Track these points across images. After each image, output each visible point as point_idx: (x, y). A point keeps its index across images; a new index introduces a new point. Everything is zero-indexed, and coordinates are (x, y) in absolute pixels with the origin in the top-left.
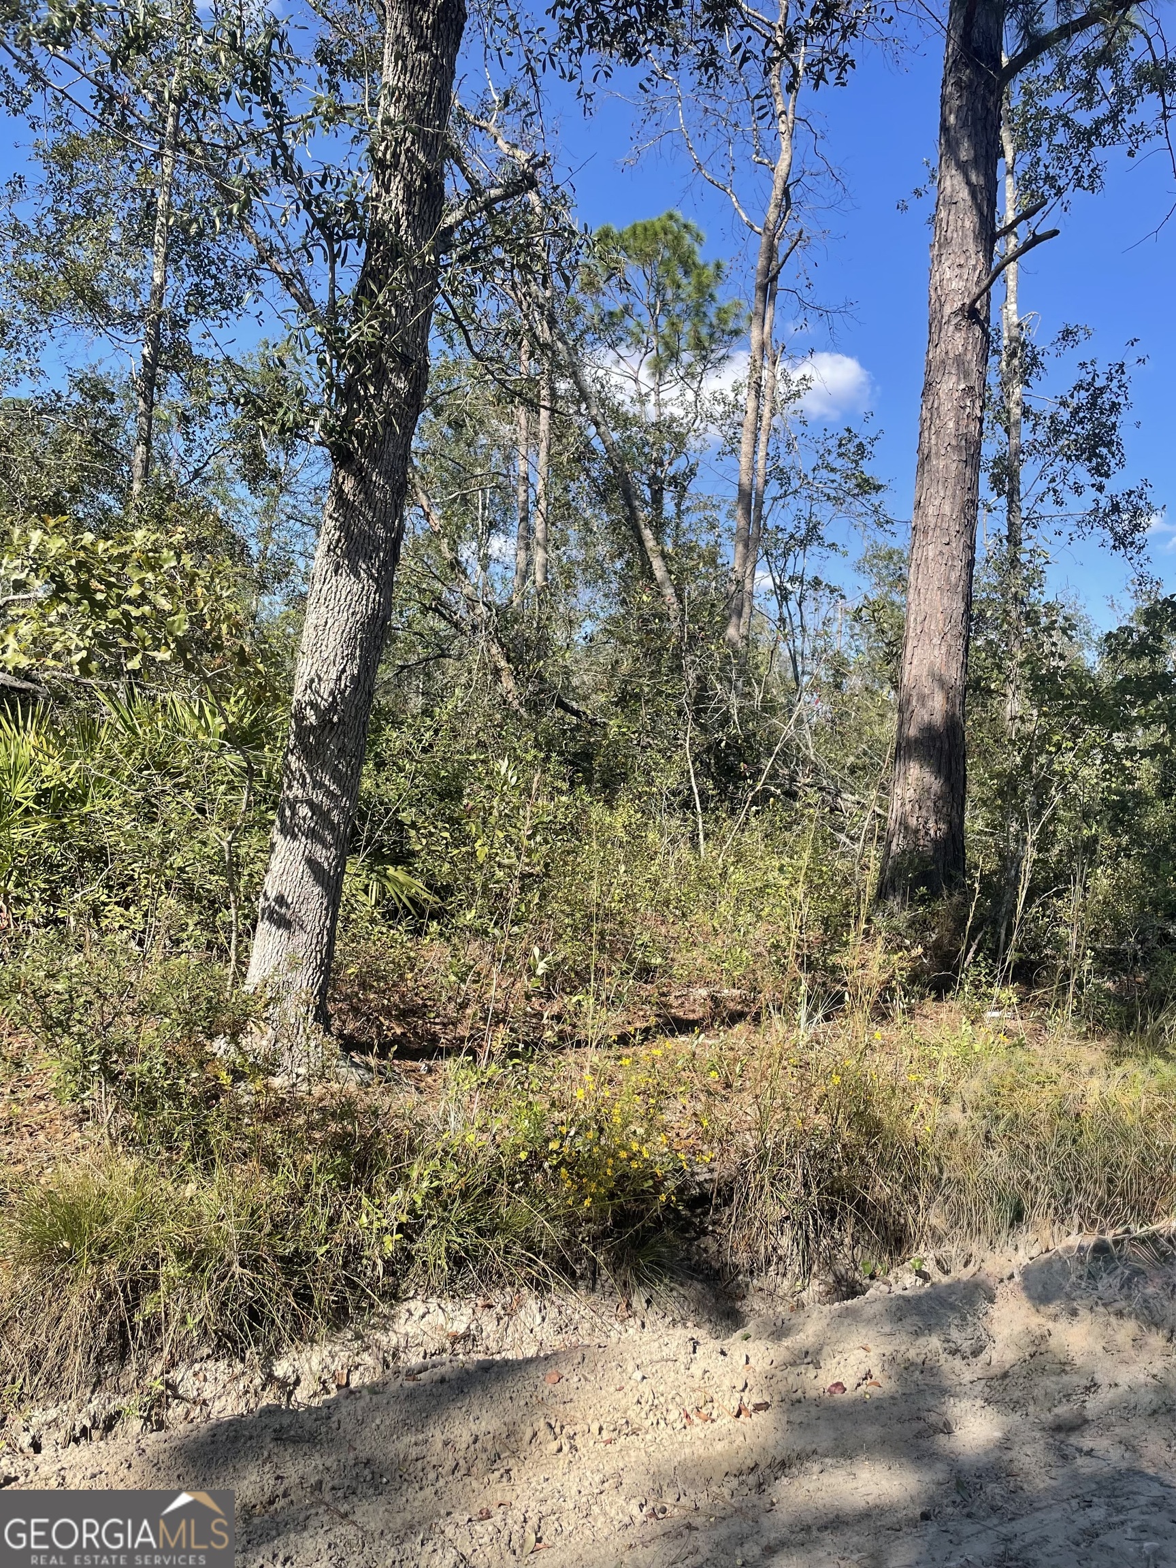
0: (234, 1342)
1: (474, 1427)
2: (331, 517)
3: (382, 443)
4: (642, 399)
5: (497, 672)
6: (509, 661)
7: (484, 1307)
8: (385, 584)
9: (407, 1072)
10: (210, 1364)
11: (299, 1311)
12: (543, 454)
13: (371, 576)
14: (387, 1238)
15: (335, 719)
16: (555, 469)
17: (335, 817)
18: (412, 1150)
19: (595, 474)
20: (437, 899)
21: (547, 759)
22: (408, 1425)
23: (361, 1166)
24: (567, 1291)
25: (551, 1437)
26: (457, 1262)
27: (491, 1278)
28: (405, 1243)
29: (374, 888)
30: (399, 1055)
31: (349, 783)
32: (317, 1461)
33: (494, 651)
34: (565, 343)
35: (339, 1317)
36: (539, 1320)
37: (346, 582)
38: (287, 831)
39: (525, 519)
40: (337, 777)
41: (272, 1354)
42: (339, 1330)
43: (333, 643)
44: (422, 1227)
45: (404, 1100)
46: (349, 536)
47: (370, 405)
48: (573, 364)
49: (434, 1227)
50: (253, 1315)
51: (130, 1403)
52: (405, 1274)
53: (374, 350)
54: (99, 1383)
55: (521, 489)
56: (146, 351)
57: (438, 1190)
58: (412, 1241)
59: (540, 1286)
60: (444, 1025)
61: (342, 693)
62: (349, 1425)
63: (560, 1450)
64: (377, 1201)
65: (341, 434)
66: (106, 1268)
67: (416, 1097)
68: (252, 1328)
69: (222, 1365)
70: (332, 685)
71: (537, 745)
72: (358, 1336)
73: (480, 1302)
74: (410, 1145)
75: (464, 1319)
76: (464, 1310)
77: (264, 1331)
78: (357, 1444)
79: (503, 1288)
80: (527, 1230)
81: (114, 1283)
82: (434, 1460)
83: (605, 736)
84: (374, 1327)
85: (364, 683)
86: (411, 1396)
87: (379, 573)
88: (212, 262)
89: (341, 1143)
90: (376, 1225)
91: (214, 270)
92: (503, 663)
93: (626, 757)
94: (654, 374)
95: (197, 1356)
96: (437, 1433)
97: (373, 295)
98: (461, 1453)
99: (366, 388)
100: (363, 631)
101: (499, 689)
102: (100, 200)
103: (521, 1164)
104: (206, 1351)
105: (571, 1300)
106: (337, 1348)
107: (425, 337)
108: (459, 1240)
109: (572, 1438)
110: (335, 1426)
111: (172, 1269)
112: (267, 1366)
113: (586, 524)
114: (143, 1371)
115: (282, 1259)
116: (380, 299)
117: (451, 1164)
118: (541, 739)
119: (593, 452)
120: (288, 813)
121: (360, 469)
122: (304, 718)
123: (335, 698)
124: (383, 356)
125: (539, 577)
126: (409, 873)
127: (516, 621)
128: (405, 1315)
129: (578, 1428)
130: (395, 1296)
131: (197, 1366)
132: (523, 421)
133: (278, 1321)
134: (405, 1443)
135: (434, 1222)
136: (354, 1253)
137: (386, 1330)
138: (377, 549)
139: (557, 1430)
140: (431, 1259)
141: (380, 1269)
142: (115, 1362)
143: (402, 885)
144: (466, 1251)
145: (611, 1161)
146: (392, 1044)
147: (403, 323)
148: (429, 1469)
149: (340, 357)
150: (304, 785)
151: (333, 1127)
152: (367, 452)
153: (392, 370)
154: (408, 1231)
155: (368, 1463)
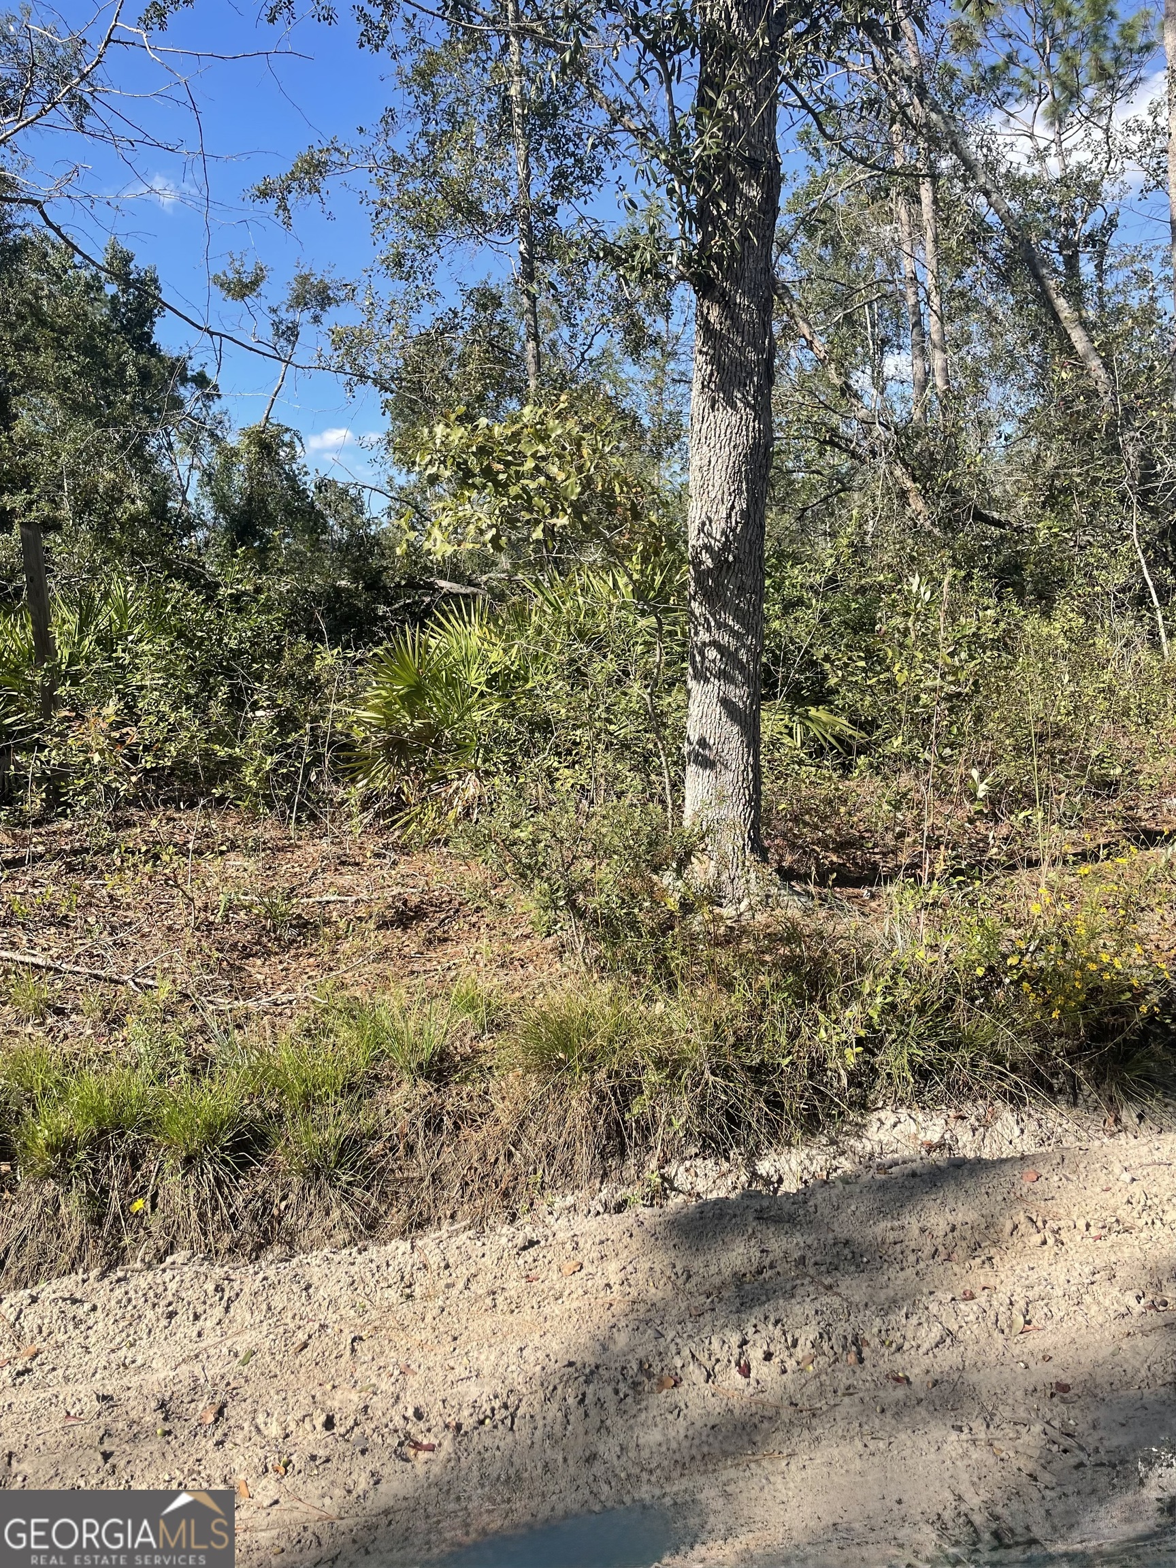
0: (716, 1142)
1: (951, 1218)
2: (701, 352)
3: (742, 259)
4: (1041, 155)
5: (903, 494)
6: (915, 480)
7: (957, 1118)
8: (762, 410)
9: (849, 898)
10: (699, 1161)
11: (772, 1115)
12: (930, 246)
13: (747, 404)
14: (848, 1051)
15: (731, 558)
16: (944, 258)
17: (743, 655)
18: (862, 969)
19: (992, 255)
20: (863, 734)
21: (969, 577)
22: (882, 1213)
23: (813, 985)
24: (1045, 1104)
25: (1034, 1230)
26: (923, 1074)
27: (960, 1092)
28: (867, 1057)
29: (798, 730)
30: (839, 882)
31: (753, 621)
32: (798, 1239)
33: (898, 471)
34: (940, 112)
35: (811, 1124)
36: (1017, 1132)
37: (724, 417)
38: (700, 676)
39: (918, 324)
40: (739, 616)
41: (753, 1155)
42: (814, 1135)
43: (719, 481)
44: (882, 1042)
45: (848, 923)
46: (721, 368)
47: (724, 223)
48: (951, 133)
49: (894, 1041)
50: (730, 1118)
51: (634, 1192)
52: (871, 1087)
53: (722, 161)
54: (605, 1175)
55: (910, 292)
56: (522, 248)
57: (893, 1006)
58: (874, 1055)
59: (1015, 1100)
60: (884, 854)
61: (733, 530)
62: (825, 1210)
63: (1044, 1243)
64: (834, 1017)
65: (699, 262)
66: (598, 1076)
67: (859, 920)
68: (731, 1131)
69: (710, 1163)
70: (723, 525)
71: (957, 565)
72: (833, 1142)
73: (952, 1113)
74: (859, 964)
75: (937, 1129)
76: (936, 1121)
77: (743, 1133)
78: (836, 1227)
79: (975, 1100)
80: (993, 1044)
81: (606, 1087)
82: (913, 1245)
83: (1034, 541)
84: (847, 1134)
85: (753, 518)
86: (883, 1187)
87: (755, 398)
88: (569, 140)
89: (792, 965)
90: (835, 1038)
91: (571, 148)
92: (909, 484)
93: (1061, 560)
94: (1052, 124)
95: (687, 1154)
96: (913, 1220)
97: (713, 103)
98: (940, 1240)
99: (719, 206)
100: (747, 463)
101: (909, 512)
102: (461, 110)
103: (980, 979)
104: (694, 1150)
105: (1051, 1113)
106: (814, 1152)
107: (772, 133)
108: (921, 1053)
109: (1056, 1232)
110: (812, 1210)
111: (653, 1076)
112: (750, 1164)
113: (989, 313)
114: (641, 1166)
115: (750, 1068)
116: (720, 105)
117: (902, 981)
118: (959, 557)
119: (989, 229)
120: (698, 658)
121: (723, 295)
122: (701, 562)
123: (727, 537)
124: (731, 167)
125: (939, 381)
126: (831, 711)
127: (918, 435)
128: (876, 1125)
129: (1062, 1224)
130: (864, 1106)
131: (688, 1163)
132: (904, 216)
133: (754, 1125)
134: (882, 1228)
135: (894, 1036)
136: (818, 1066)
137: (860, 1137)
138: (750, 375)
139: (1040, 1224)
140: (895, 1071)
141: (845, 1081)
142: (617, 1157)
143: (825, 724)
144: (931, 1064)
145: (1078, 973)
146: (831, 871)
147: (747, 125)
148: (908, 1252)
149: (686, 181)
150: (709, 630)
151: (783, 951)
152: (728, 273)
153: (742, 180)
154: (870, 1044)
155: (847, 1243)
